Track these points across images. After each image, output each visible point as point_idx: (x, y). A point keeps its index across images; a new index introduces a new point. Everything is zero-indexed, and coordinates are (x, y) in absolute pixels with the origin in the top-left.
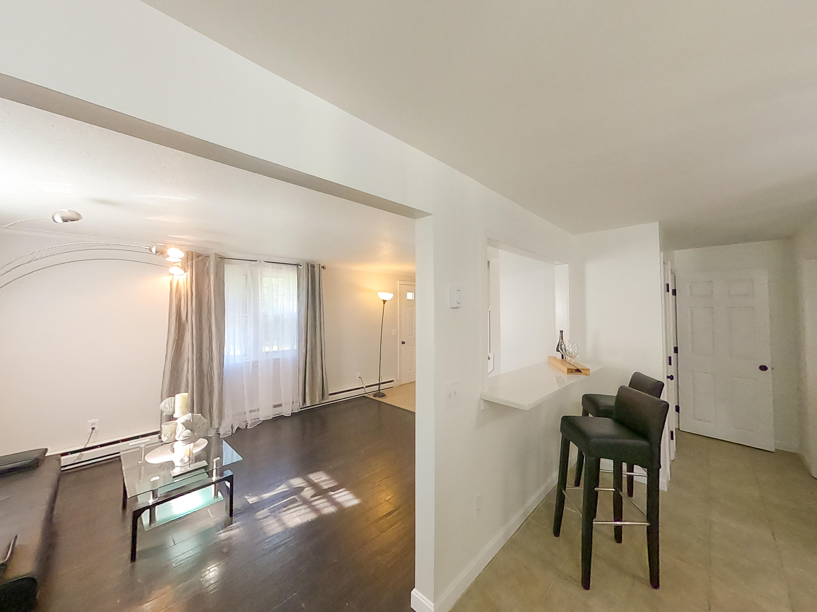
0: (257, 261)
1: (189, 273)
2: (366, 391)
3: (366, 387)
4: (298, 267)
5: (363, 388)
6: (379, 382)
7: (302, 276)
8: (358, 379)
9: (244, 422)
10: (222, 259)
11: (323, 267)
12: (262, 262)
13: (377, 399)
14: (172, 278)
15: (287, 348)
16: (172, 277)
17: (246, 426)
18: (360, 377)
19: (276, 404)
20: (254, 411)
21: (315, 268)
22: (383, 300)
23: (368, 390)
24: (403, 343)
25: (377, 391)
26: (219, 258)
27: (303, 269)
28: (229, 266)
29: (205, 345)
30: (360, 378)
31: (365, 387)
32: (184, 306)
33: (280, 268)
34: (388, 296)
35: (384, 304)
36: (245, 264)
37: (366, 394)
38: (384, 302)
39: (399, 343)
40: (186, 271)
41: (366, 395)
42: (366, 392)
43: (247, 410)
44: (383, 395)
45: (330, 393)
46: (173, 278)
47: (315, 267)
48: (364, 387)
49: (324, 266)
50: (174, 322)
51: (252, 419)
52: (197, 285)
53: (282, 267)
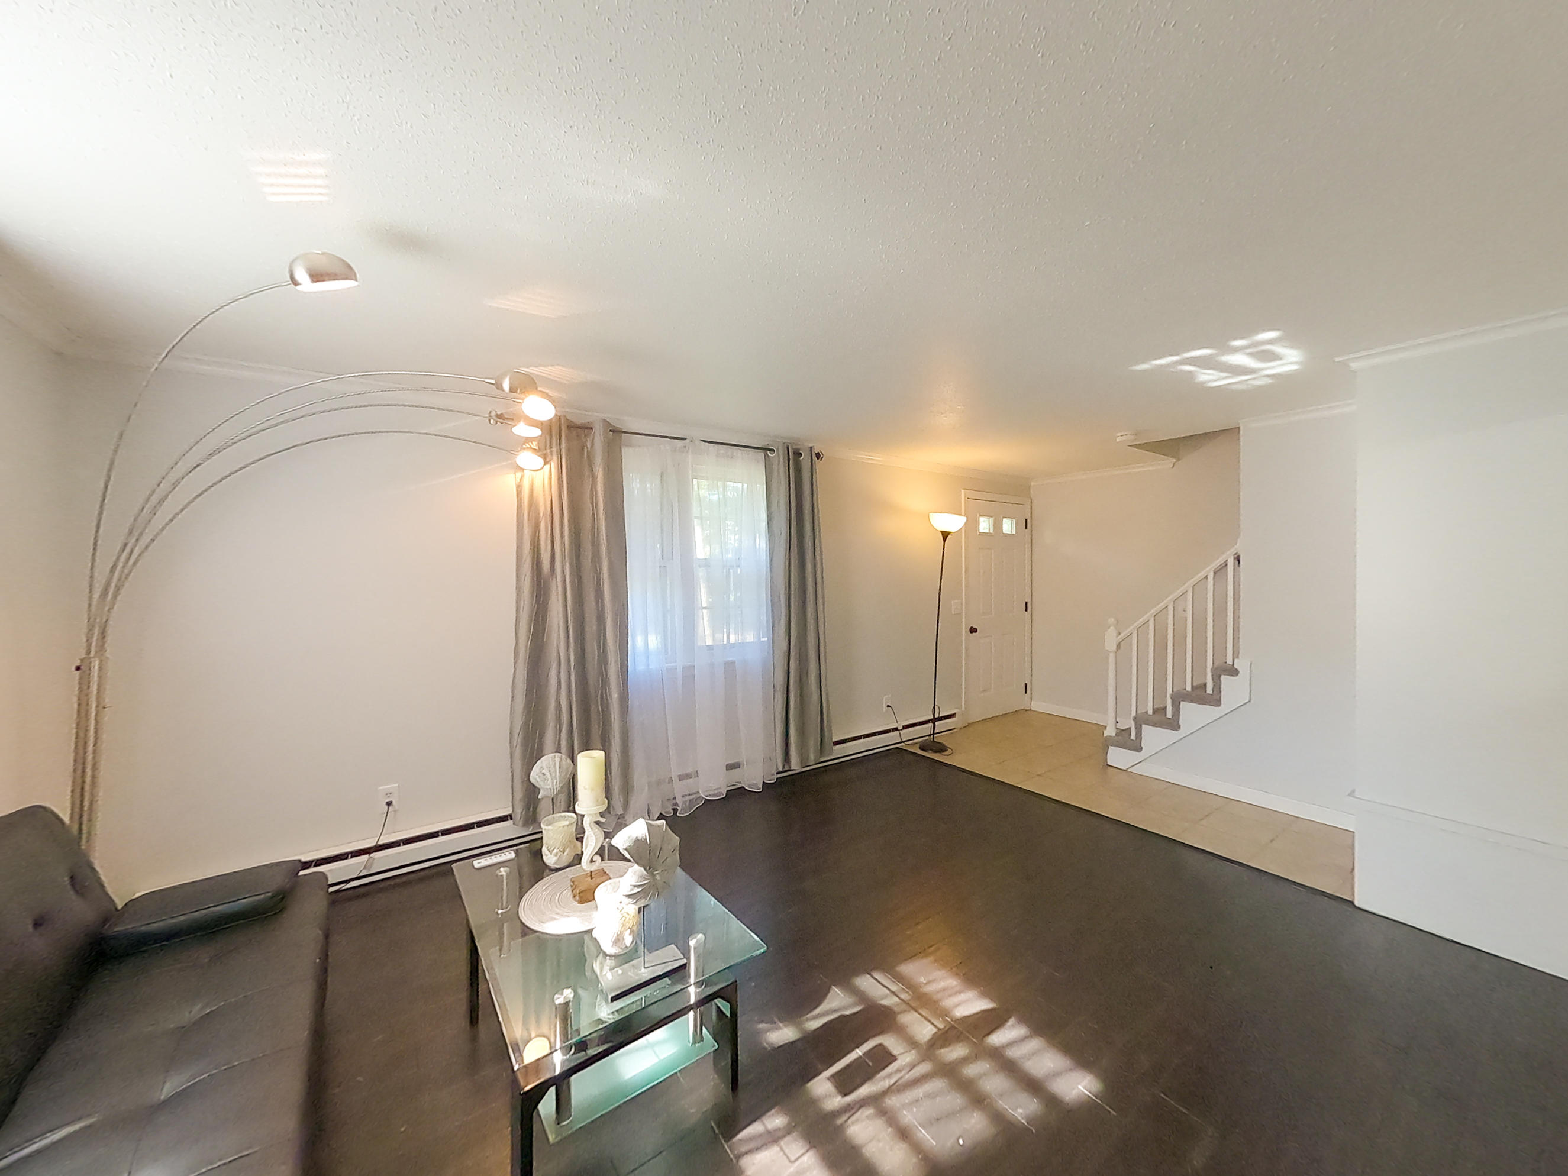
0: (684, 439)
1: (554, 464)
2: (902, 737)
3: (905, 727)
4: (766, 455)
5: (896, 729)
6: (932, 717)
7: (775, 474)
8: (884, 710)
9: (669, 800)
10: (616, 434)
11: (818, 456)
12: (697, 442)
13: (929, 755)
14: (520, 477)
15: (750, 638)
16: (519, 475)
17: (673, 809)
18: (888, 706)
19: (730, 762)
20: (688, 776)
21: (802, 458)
22: (941, 532)
23: (907, 734)
24: (973, 630)
25: (930, 735)
26: (610, 431)
27: (778, 458)
28: (631, 450)
29: (591, 627)
30: (889, 708)
31: (902, 728)
32: (546, 539)
33: (732, 458)
34: (954, 523)
35: (945, 540)
36: (662, 446)
37: (903, 744)
38: (945, 535)
39: (965, 630)
40: (548, 460)
41: (902, 746)
42: (903, 740)
43: (675, 773)
44: (941, 749)
45: (835, 739)
46: (522, 477)
47: (801, 455)
48: (899, 728)
49: (818, 453)
50: (529, 574)
51: (687, 793)
52: (571, 492)
53: (734, 454)
